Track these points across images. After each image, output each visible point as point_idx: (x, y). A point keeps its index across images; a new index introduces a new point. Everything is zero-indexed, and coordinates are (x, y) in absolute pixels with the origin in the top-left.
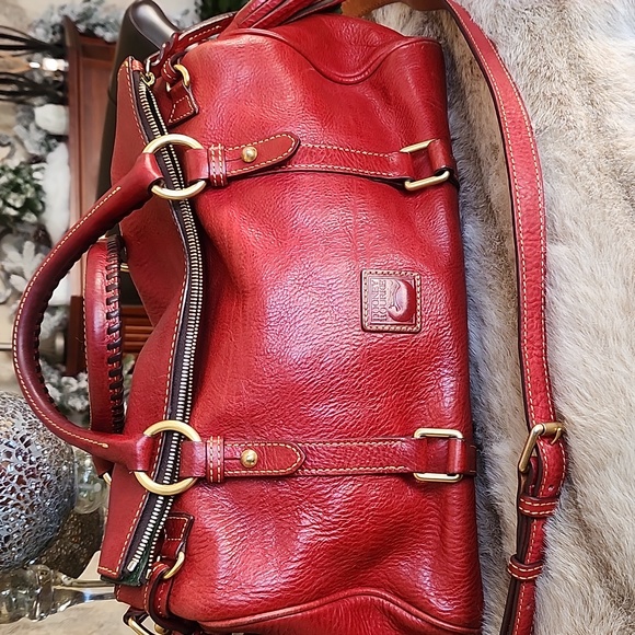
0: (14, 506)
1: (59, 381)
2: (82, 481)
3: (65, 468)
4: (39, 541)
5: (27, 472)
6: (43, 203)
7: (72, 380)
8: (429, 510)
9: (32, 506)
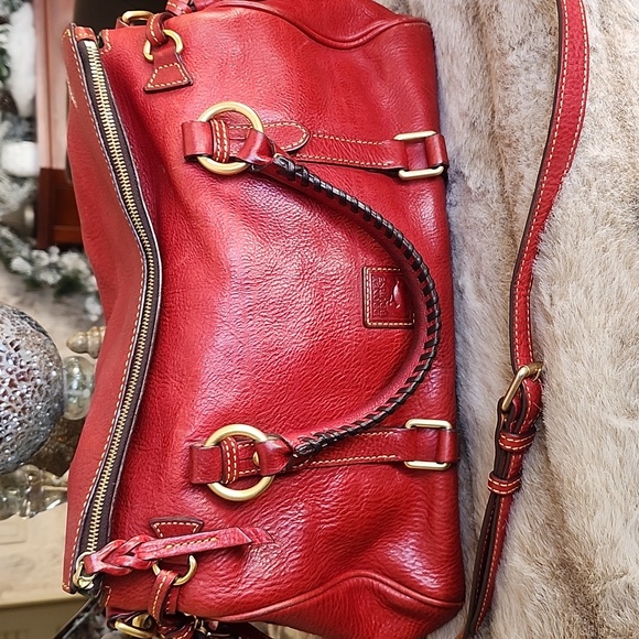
0: (6, 408)
1: (30, 254)
2: (70, 388)
3: (54, 373)
4: (32, 444)
5: (18, 376)
6: (8, 68)
7: (43, 254)
8: (416, 494)
9: (24, 409)
